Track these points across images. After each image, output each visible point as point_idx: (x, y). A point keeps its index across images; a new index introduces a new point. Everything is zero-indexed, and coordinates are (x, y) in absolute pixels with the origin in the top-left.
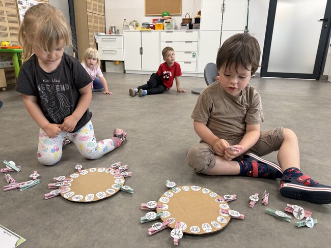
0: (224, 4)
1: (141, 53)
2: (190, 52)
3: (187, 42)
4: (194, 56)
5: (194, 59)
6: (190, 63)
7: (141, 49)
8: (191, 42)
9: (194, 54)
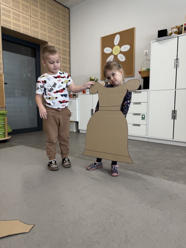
0: (177, 59)
1: (92, 114)
2: (139, 114)
3: (135, 103)
4: (143, 118)
5: (144, 122)
6: (139, 125)
7: (92, 110)
8: (140, 103)
9: (143, 116)
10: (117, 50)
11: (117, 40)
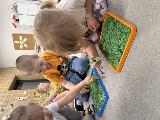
0: (27, 15)
10: (21, 42)
11: (17, 42)
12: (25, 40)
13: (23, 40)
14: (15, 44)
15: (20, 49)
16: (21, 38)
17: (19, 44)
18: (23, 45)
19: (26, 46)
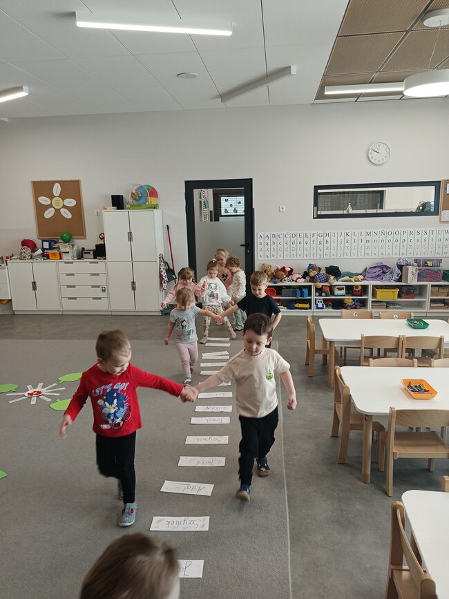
0: (130, 233)
1: (35, 288)
2: (99, 287)
3: (92, 274)
4: (104, 291)
5: (105, 294)
6: (100, 298)
7: (34, 283)
8: (98, 274)
9: (104, 289)
10: (58, 203)
11: (57, 189)
12: (67, 215)
13: (64, 206)
14: (51, 184)
15: (36, 196)
16: (71, 202)
17: (51, 196)
18: (51, 206)
19: (49, 214)
